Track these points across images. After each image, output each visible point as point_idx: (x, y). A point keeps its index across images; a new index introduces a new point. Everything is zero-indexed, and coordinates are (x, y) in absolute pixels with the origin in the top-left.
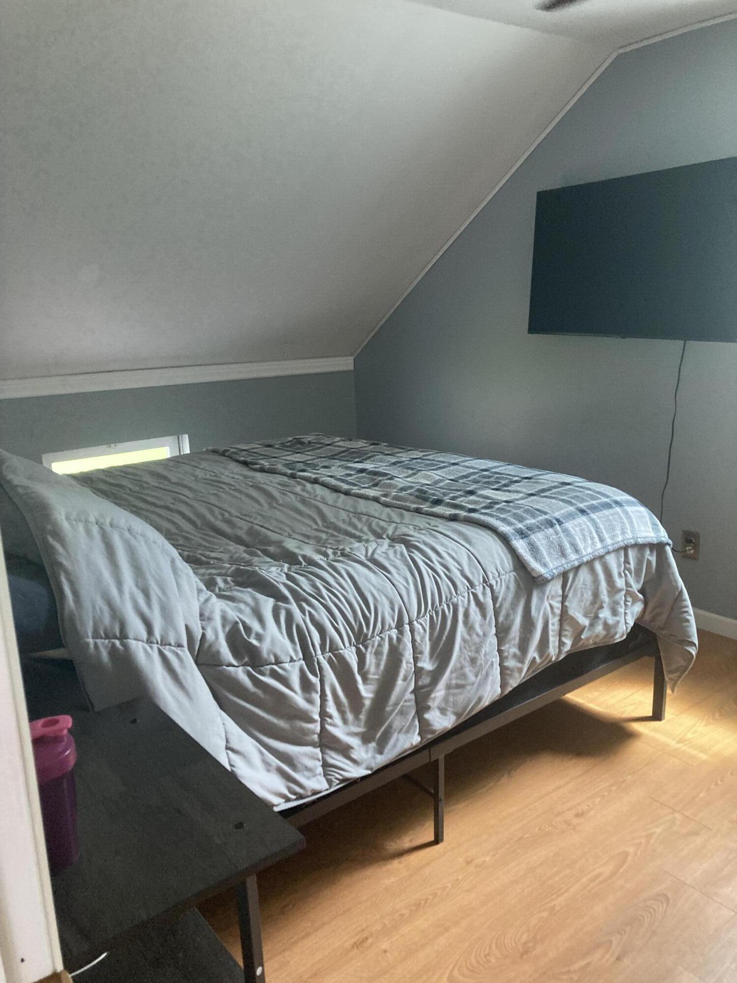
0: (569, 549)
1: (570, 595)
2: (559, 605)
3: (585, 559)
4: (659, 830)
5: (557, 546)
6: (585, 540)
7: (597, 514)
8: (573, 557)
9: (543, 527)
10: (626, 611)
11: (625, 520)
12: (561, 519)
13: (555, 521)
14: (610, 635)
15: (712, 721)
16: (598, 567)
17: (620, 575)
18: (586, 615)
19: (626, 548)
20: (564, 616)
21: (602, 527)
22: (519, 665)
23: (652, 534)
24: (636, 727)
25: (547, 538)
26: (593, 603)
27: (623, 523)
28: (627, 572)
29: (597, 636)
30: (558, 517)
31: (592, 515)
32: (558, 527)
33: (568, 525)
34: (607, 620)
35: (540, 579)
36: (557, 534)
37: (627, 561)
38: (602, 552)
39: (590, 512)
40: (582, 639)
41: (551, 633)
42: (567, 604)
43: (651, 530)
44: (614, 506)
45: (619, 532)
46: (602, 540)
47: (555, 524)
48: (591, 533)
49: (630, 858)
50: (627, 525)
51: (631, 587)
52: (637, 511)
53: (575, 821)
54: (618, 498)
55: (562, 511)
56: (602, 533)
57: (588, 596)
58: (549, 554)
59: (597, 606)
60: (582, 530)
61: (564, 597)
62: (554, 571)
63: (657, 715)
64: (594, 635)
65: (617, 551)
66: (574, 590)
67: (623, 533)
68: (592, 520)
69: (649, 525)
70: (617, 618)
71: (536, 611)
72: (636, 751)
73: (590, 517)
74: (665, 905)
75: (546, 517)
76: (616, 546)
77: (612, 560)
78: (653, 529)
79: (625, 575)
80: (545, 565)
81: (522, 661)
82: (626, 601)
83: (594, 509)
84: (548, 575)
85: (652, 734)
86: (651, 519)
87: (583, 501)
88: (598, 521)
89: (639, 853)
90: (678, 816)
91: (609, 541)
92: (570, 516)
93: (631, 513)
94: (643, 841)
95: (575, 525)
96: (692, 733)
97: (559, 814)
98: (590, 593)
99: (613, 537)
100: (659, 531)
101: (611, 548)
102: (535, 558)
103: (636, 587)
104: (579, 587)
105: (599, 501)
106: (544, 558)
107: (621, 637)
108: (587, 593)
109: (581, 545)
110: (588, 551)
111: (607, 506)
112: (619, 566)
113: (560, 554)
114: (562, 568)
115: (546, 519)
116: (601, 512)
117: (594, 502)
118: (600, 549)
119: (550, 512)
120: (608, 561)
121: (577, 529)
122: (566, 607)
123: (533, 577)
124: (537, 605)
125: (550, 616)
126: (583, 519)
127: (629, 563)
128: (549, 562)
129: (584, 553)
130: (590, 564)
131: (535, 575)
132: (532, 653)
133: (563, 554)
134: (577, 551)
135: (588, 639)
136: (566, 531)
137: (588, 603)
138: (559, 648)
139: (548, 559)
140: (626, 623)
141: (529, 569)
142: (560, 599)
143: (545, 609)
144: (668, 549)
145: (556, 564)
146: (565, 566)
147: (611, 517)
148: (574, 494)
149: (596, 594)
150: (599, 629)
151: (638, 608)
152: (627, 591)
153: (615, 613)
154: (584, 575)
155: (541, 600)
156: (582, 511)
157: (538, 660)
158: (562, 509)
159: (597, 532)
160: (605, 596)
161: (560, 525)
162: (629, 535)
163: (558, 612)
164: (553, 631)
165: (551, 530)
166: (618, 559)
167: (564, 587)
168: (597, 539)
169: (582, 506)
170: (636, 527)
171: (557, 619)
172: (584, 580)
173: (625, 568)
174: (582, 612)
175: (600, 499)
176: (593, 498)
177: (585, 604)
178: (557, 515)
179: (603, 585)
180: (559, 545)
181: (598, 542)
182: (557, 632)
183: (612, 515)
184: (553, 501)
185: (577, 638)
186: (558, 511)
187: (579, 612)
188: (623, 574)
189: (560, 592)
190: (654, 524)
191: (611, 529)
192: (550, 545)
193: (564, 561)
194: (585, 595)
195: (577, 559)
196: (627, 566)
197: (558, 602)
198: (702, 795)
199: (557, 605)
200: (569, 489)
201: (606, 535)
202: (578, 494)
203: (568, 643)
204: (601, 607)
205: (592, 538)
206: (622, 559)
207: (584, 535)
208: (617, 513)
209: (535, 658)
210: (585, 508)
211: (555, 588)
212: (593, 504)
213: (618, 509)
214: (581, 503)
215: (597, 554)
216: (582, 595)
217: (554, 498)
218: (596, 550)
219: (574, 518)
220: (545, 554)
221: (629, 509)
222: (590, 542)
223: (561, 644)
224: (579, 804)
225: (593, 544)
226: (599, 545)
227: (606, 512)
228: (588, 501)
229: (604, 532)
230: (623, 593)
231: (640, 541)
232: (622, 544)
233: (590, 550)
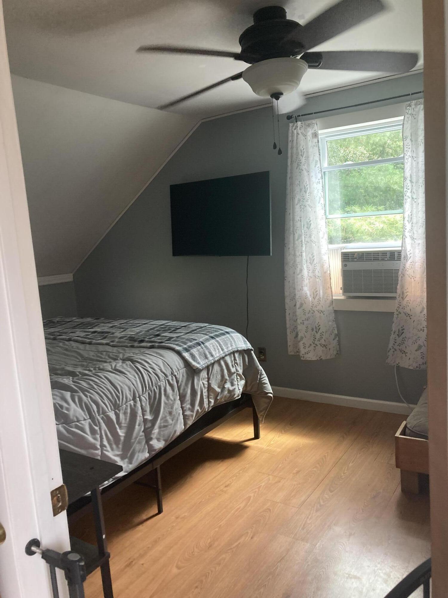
0: (209, 356)
1: (211, 377)
2: (207, 383)
3: (216, 359)
4: (263, 484)
5: (203, 354)
6: (215, 351)
7: (219, 338)
8: (211, 358)
9: (196, 346)
10: (238, 384)
11: (232, 340)
12: (203, 342)
13: (201, 343)
14: (232, 396)
15: (281, 435)
16: (222, 363)
17: (233, 366)
18: (219, 387)
19: (234, 353)
20: (210, 388)
21: (222, 343)
22: (192, 413)
23: (244, 346)
24: (247, 443)
25: (198, 351)
26: (222, 380)
27: (231, 342)
28: (236, 364)
29: (225, 397)
30: (202, 341)
31: (217, 339)
32: (202, 345)
33: (207, 344)
34: (229, 388)
35: (197, 370)
36: (203, 348)
37: (235, 359)
38: (223, 355)
39: (216, 338)
40: (218, 399)
41: (204, 397)
42: (210, 382)
43: (243, 344)
44: (226, 334)
45: (230, 346)
46: (223, 350)
47: (201, 344)
48: (217, 347)
49: (252, 498)
50: (233, 342)
51: (238, 371)
52: (237, 336)
53: (225, 489)
54: (227, 331)
55: (203, 338)
56: (222, 346)
57: (219, 377)
58: (200, 358)
59: (223, 382)
60: (213, 346)
61: (209, 379)
62: (203, 365)
63: (257, 436)
64: (224, 396)
65: (230, 354)
66: (213, 375)
67: (232, 346)
68: (217, 341)
69: (243, 342)
70: (234, 387)
71: (197, 386)
72: (249, 454)
73: (216, 340)
74: (269, 513)
75: (197, 341)
76: (229, 352)
77: (228, 359)
78: (244, 343)
79: (235, 366)
80: (199, 363)
81: (193, 411)
82: (237, 378)
83: (217, 336)
84: (201, 368)
85: (256, 445)
86: (243, 338)
87: (212, 333)
88: (220, 341)
89: (255, 495)
90: (271, 477)
91: (226, 350)
92: (207, 340)
93: (234, 337)
94: (257, 490)
95: (210, 344)
96: (273, 441)
97: (218, 488)
98: (220, 376)
99: (227, 348)
100: (247, 344)
101: (227, 353)
102: (194, 360)
103: (241, 371)
104: (215, 373)
105: (219, 332)
106: (198, 360)
107: (238, 397)
108: (219, 376)
109: (214, 353)
110: (217, 354)
111: (223, 334)
112: (232, 362)
113: (205, 357)
114: (207, 364)
115: (196, 342)
116: (221, 337)
117: (217, 333)
118: (222, 354)
119: (198, 339)
120: (226, 360)
121: (211, 345)
122: (210, 383)
123: (194, 369)
124: (197, 383)
125: (203, 388)
126: (213, 341)
127: (236, 360)
128: (201, 362)
129: (216, 356)
130: (218, 362)
131: (194, 368)
132: (197, 407)
133: (206, 358)
134: (212, 356)
135: (221, 398)
136: (206, 347)
137: (219, 381)
138: (208, 404)
139: (200, 360)
140: (239, 389)
141: (191, 365)
142: (207, 380)
143: (201, 385)
144: (252, 352)
145: (204, 362)
146: (208, 363)
147: (225, 339)
148: (208, 331)
149: (223, 376)
150: (226, 393)
151: (243, 382)
152: (237, 373)
153: (232, 385)
154: (216, 367)
155: (199, 380)
156: (212, 338)
157: (200, 411)
158: (203, 337)
159: (220, 346)
160: (227, 377)
161: (203, 344)
162: (234, 347)
163: (206, 386)
164: (205, 396)
165: (199, 347)
166: (231, 358)
167: (208, 374)
168: (220, 350)
169: (212, 335)
170: (237, 343)
171: (206, 390)
172: (217, 370)
173: (235, 363)
174: (217, 385)
175: (219, 331)
176: (216, 331)
177: (218, 382)
178: (201, 340)
179: (226, 371)
180: (204, 353)
181: (221, 351)
182: (207, 396)
183: (225, 338)
184: (198, 334)
185: (216, 400)
186: (201, 338)
187: (216, 385)
188: (234, 365)
189: (207, 376)
190: (244, 341)
191: (226, 344)
192: (200, 354)
193: (207, 361)
194: (218, 377)
195: (213, 359)
196: (236, 361)
197: (206, 381)
198: (280, 466)
199: (206, 383)
200: (204, 329)
201: (224, 348)
202: (209, 330)
203: (212, 401)
204: (226, 382)
205: (218, 349)
206: (233, 359)
207: (214, 348)
208: (228, 337)
209: (198, 410)
210: (213, 336)
211: (204, 374)
212: (217, 334)
213: (228, 335)
214: (211, 334)
215: (221, 356)
216: (216, 377)
217: (199, 333)
218: (220, 355)
219: (209, 341)
220: (198, 358)
221: (232, 335)
222: (217, 351)
223: (209, 402)
224: (226, 482)
225: (219, 352)
226: (222, 352)
227: (223, 337)
228: (213, 333)
229: (223, 346)
230: (236, 374)
231: (239, 349)
232: (232, 351)
233: (218, 355)
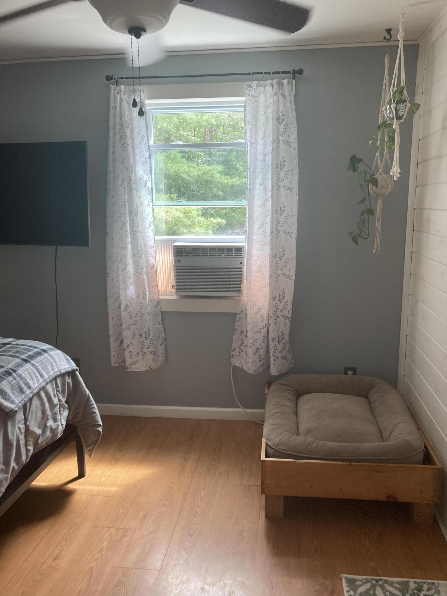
0: (25, 388)
1: (29, 417)
2: (23, 426)
3: (35, 392)
4: (105, 544)
5: (17, 388)
6: (32, 379)
7: (35, 360)
8: (28, 392)
9: (5, 377)
10: (61, 417)
11: (52, 361)
12: (14, 369)
13: (11, 371)
14: (55, 435)
15: (111, 467)
16: (43, 394)
17: (55, 396)
18: (39, 428)
19: (55, 379)
20: (28, 432)
21: (40, 368)
22: (5, 476)
23: (67, 366)
24: (71, 486)
25: (9, 383)
26: (43, 418)
27: (51, 363)
28: (58, 393)
29: (48, 438)
30: (12, 368)
31: (33, 362)
32: (14, 374)
33: (20, 371)
34: (52, 426)
35: (11, 413)
36: (15, 379)
37: (57, 386)
38: (44, 384)
39: (30, 360)
40: (39, 444)
41: (22, 446)
42: (28, 424)
43: (66, 363)
44: (43, 353)
45: (50, 369)
46: (42, 376)
47: (12, 373)
48: (35, 374)
49: (94, 570)
50: (54, 364)
51: (61, 401)
52: (57, 354)
53: (54, 564)
54: (43, 348)
55: (13, 363)
56: (41, 372)
57: (39, 414)
58: (13, 394)
59: (45, 419)
60: (29, 373)
61: (26, 420)
62: (20, 404)
63: (81, 475)
64: (46, 438)
65: (51, 381)
66: (31, 414)
67: (53, 369)
68: (33, 365)
69: (65, 361)
70: (57, 424)
71: (11, 435)
72: (77, 500)
73: (31, 363)
74: (123, 587)
75: (4, 369)
76: (51, 378)
77: (49, 388)
78: (67, 363)
79: (57, 395)
80: (13, 402)
81: (7, 473)
82: (60, 411)
83: (32, 357)
84: (17, 408)
85: (82, 487)
86: (65, 357)
87: (23, 353)
88: (37, 364)
89: (98, 563)
90: (112, 530)
91: (46, 376)
92: (19, 365)
93: (53, 356)
94: (99, 555)
95: (24, 371)
96: (104, 478)
97: (43, 564)
98: (40, 412)
99: (48, 373)
100: (70, 363)
101: (48, 380)
102: (5, 399)
103: (64, 400)
104: (34, 410)
105: (33, 352)
106: (12, 398)
107: (61, 434)
108: (39, 413)
109: (31, 383)
110: (36, 385)
111: (39, 354)
112: (53, 390)
113: (20, 392)
114: (23, 401)
115: (5, 371)
116: (36, 359)
117: (30, 353)
118: (41, 383)
119: (5, 365)
120: (47, 389)
121: (26, 373)
122: (28, 426)
123: (7, 413)
124: (11, 431)
125: (20, 435)
126: (27, 366)
127: (58, 387)
128: (15, 399)
129: (34, 388)
130: (38, 394)
131: (7, 411)
132: (13, 464)
133: (22, 392)
134: (29, 387)
135: (42, 442)
136: (19, 376)
137: (40, 420)
138: (26, 454)
139: (13, 398)
140: (62, 425)
141: (2, 408)
142: (23, 422)
143: (17, 431)
144: (77, 372)
145: (19, 400)
146: (25, 399)
147: (43, 361)
148: (16, 350)
149: (44, 412)
150: (48, 433)
151: (66, 413)
152: (60, 404)
153: (55, 420)
154: (36, 402)
155: (13, 426)
156: (26, 361)
157: (16, 468)
158: (12, 362)
159: (38, 372)
160: (49, 412)
161: (15, 372)
162: (56, 370)
163: (23, 430)
164: (22, 444)
165: (10, 378)
166: (52, 386)
167: (25, 414)
168: (39, 377)
169: (24, 357)
170: (58, 363)
171: (23, 435)
172: (36, 406)
173: (57, 391)
174: (37, 427)
175: (33, 350)
176: (29, 351)
177: (38, 421)
178: (10, 366)
179: (47, 405)
180: (18, 386)
181: (40, 378)
182: (24, 445)
183: (44, 359)
184: (4, 357)
185: (36, 444)
186: (10, 363)
187: (36, 426)
188: (56, 395)
189: (23, 417)
190: (67, 360)
191: (46, 369)
192: (13, 388)
193: (23, 396)
194: (38, 415)
195: (30, 393)
196: (58, 389)
197: (22, 424)
198: (121, 511)
199: (22, 426)
200: (10, 347)
201: (44, 373)
202: (18, 349)
203: (31, 448)
204: (48, 419)
205: (36, 377)
206: (55, 386)
207: (31, 376)
208: (46, 358)
209: (14, 467)
210: (26, 358)
211: (20, 416)
212: (30, 355)
213: (46, 355)
214: (22, 355)
215: (41, 386)
216: (36, 415)
217: (3, 355)
218: (40, 384)
219: (22, 366)
220: (11, 394)
221: (52, 353)
222: (35, 379)
223: (27, 451)
224: (53, 551)
225: (38, 380)
226: (41, 380)
227: (40, 358)
228: (26, 353)
229: (42, 371)
230: (58, 406)
231: (63, 372)
232: (53, 376)
233: (37, 385)
